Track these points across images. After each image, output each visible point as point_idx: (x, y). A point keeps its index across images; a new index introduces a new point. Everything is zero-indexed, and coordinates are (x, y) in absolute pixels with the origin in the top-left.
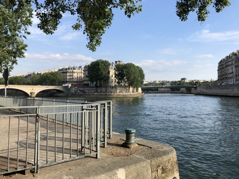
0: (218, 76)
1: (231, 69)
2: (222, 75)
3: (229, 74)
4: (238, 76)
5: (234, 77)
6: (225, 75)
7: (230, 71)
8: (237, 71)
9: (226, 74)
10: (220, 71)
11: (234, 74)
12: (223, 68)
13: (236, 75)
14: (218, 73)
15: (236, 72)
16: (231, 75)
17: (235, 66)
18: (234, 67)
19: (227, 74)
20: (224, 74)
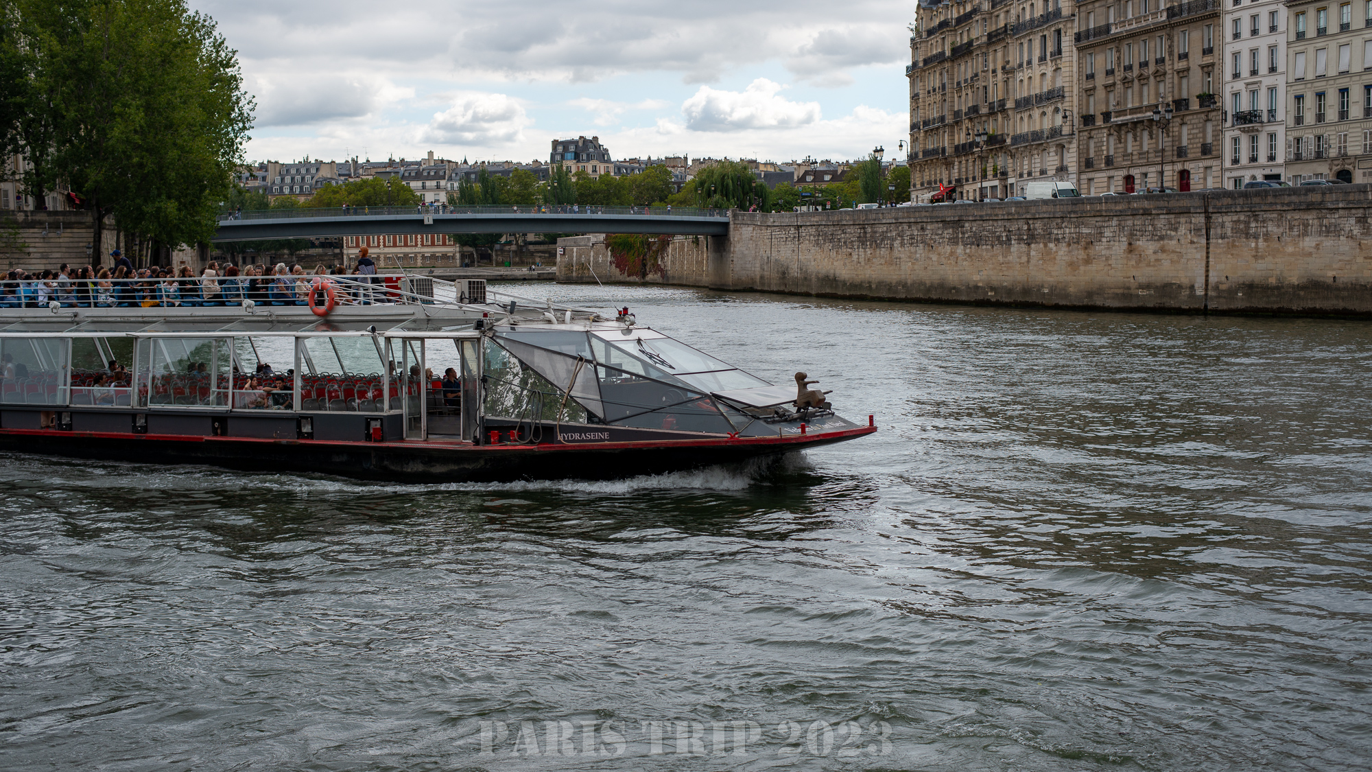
0: (914, 127)
1: (1042, 59)
2: (957, 114)
3: (1024, 104)
4: (1099, 122)
5: (1066, 130)
6: (984, 111)
7: (1033, 81)
8: (1091, 77)
9: (998, 109)
10: (934, 80)
11: (1072, 103)
12: (962, 52)
13: (1088, 120)
14: (914, 97)
15: (1090, 92)
16: (1036, 113)
17: (1078, 38)
18: (1067, 42)
19: (1002, 103)
20: (975, 109)
